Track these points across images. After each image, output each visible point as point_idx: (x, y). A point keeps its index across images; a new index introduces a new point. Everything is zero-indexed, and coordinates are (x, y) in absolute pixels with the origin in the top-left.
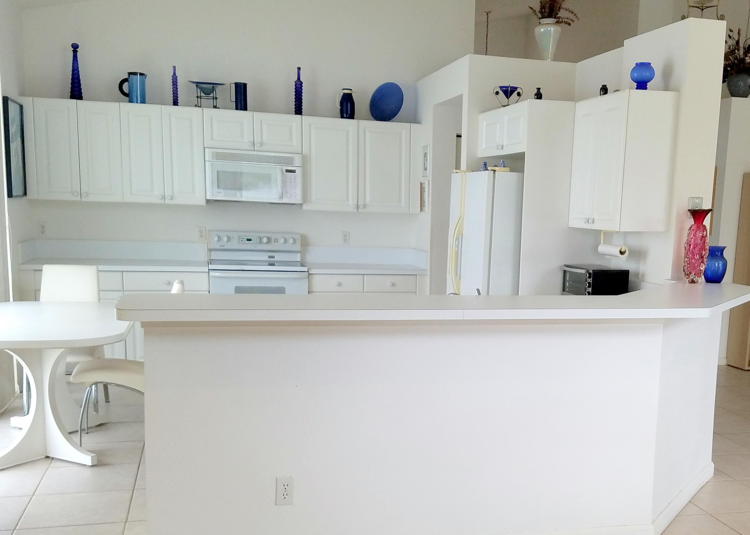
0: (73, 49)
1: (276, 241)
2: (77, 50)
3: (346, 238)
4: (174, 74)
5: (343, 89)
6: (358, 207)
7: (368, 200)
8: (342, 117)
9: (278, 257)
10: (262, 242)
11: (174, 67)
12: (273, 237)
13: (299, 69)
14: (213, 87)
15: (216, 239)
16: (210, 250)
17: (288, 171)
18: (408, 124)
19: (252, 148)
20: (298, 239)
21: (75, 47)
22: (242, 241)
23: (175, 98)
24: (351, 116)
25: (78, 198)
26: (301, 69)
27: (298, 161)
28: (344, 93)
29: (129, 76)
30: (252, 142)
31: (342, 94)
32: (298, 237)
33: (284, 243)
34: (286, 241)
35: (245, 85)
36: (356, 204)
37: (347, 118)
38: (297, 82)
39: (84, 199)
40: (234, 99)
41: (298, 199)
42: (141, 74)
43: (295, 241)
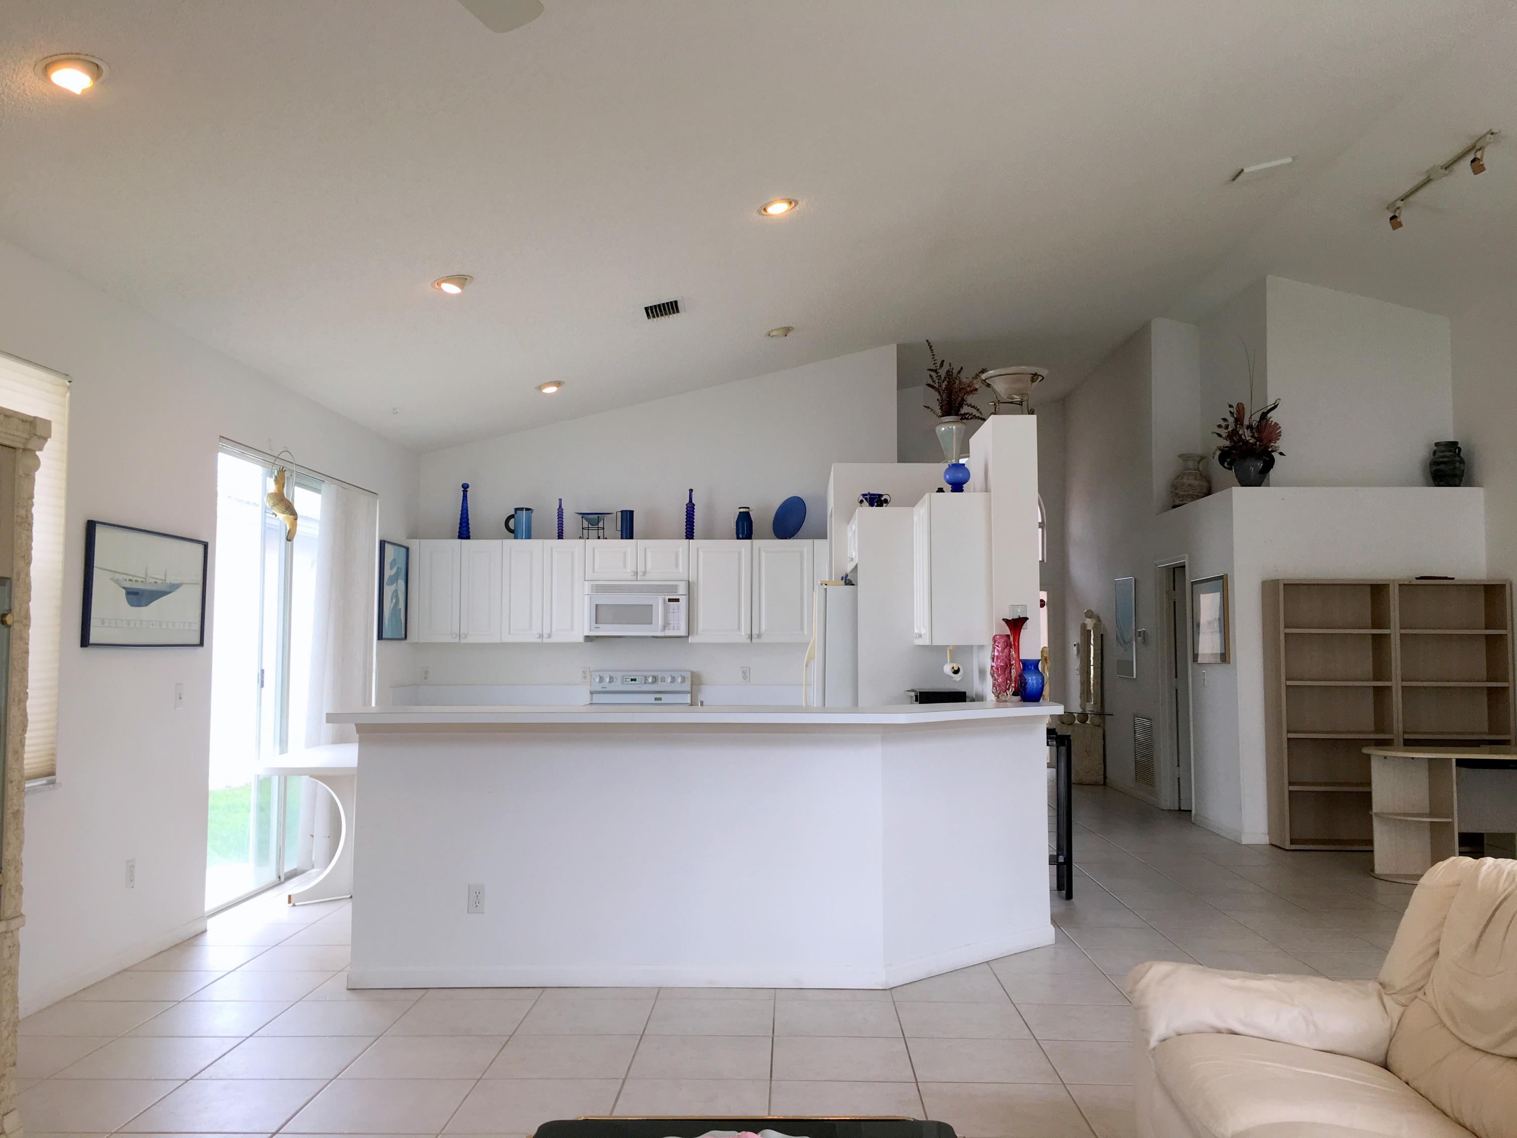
0: (463, 489)
1: (663, 680)
2: (467, 489)
3: (746, 674)
4: (560, 506)
5: (740, 508)
6: (751, 637)
7: (763, 628)
8: (738, 538)
9: (666, 698)
10: (647, 682)
11: (560, 500)
12: (660, 675)
13: (691, 491)
14: (598, 517)
15: (598, 680)
16: (592, 693)
17: (670, 600)
18: (810, 541)
19: (634, 578)
20: (688, 678)
21: (465, 487)
22: (626, 681)
23: (560, 531)
24: (749, 536)
25: (457, 640)
26: (693, 491)
27: (682, 589)
28: (740, 512)
29: (516, 513)
30: (634, 572)
31: (738, 513)
32: (688, 675)
33: (671, 682)
34: (673, 680)
35: (632, 512)
36: (749, 632)
37: (743, 538)
38: (688, 505)
39: (463, 641)
40: (619, 528)
41: (682, 632)
42: (527, 509)
43: (684, 679)
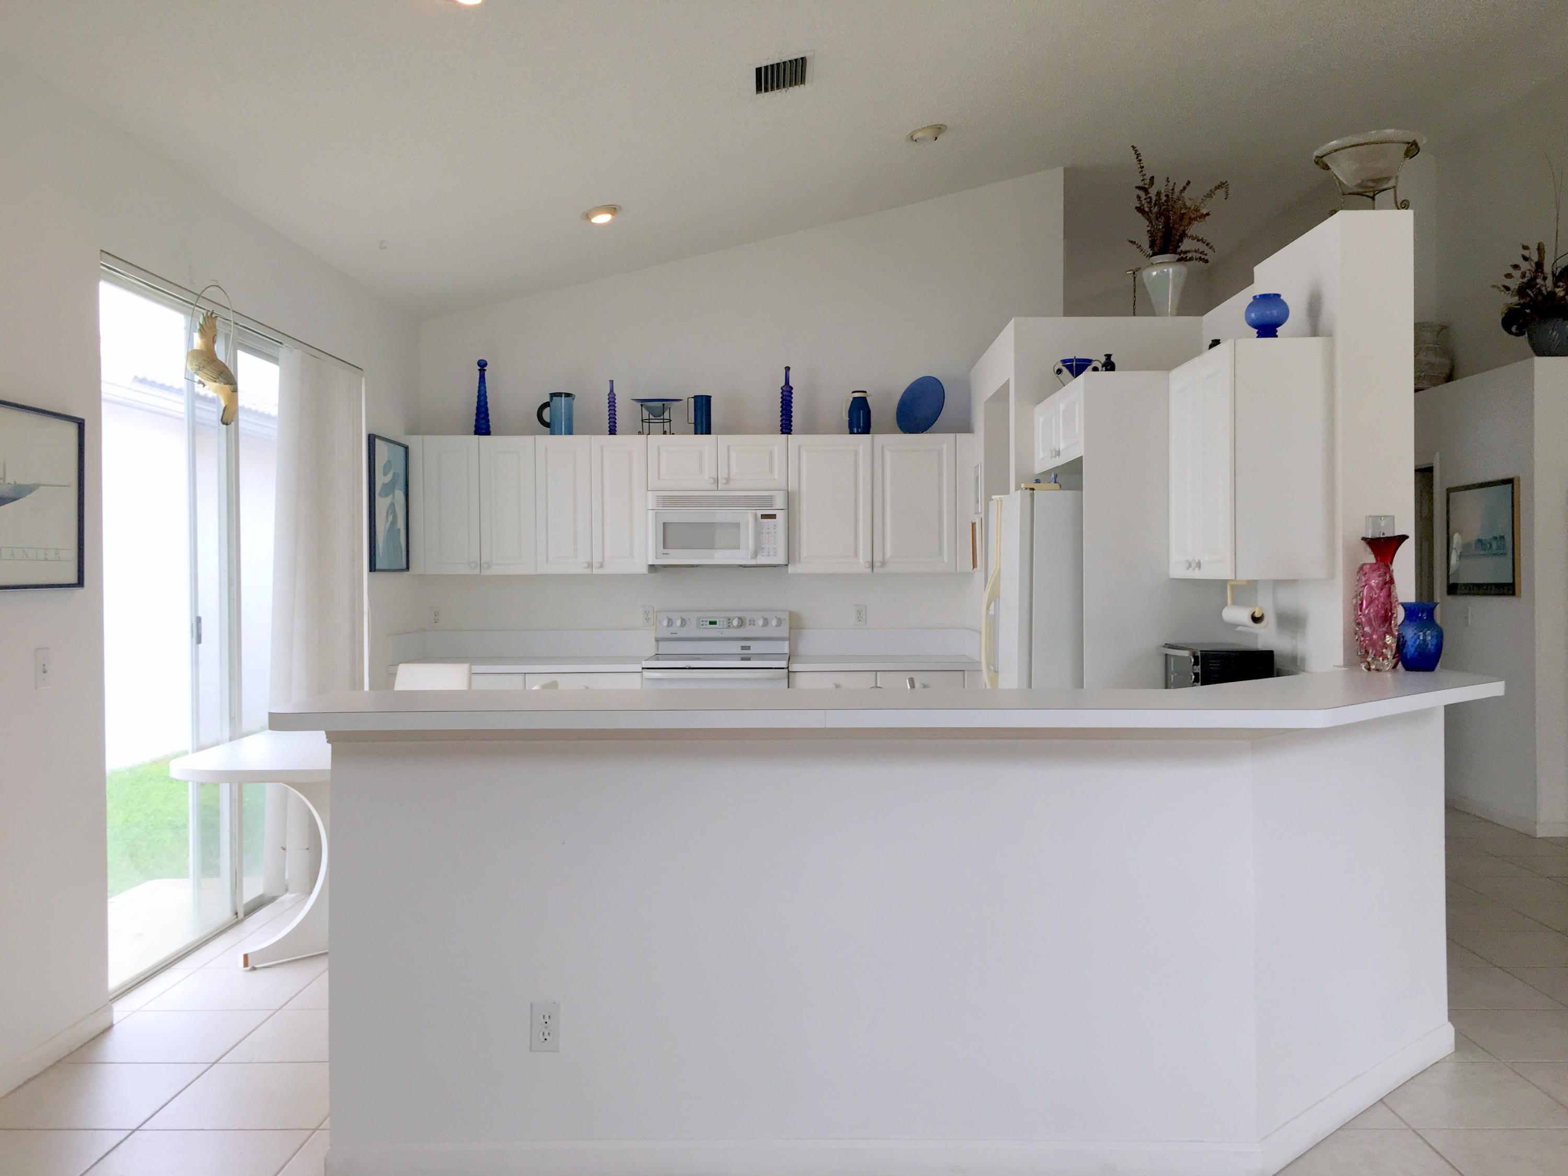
0: (479, 368)
1: (752, 622)
2: (485, 368)
3: (861, 614)
4: (612, 390)
5: (853, 392)
6: (872, 565)
7: (889, 554)
8: (852, 432)
9: (756, 647)
10: (731, 626)
11: (612, 382)
12: (748, 616)
13: (788, 369)
14: (664, 405)
15: (665, 623)
16: (657, 640)
17: (764, 516)
18: (951, 436)
19: (714, 487)
20: (785, 619)
21: (482, 365)
22: (703, 625)
23: (612, 424)
24: (866, 430)
25: (477, 571)
26: (791, 370)
27: (780, 502)
28: (854, 398)
29: (551, 400)
30: (714, 479)
31: (851, 399)
32: (786, 616)
33: (763, 626)
34: (766, 622)
35: (708, 399)
36: (870, 560)
37: (858, 433)
38: (784, 388)
39: (484, 572)
40: (692, 419)
41: (780, 559)
42: (568, 395)
43: (780, 622)
